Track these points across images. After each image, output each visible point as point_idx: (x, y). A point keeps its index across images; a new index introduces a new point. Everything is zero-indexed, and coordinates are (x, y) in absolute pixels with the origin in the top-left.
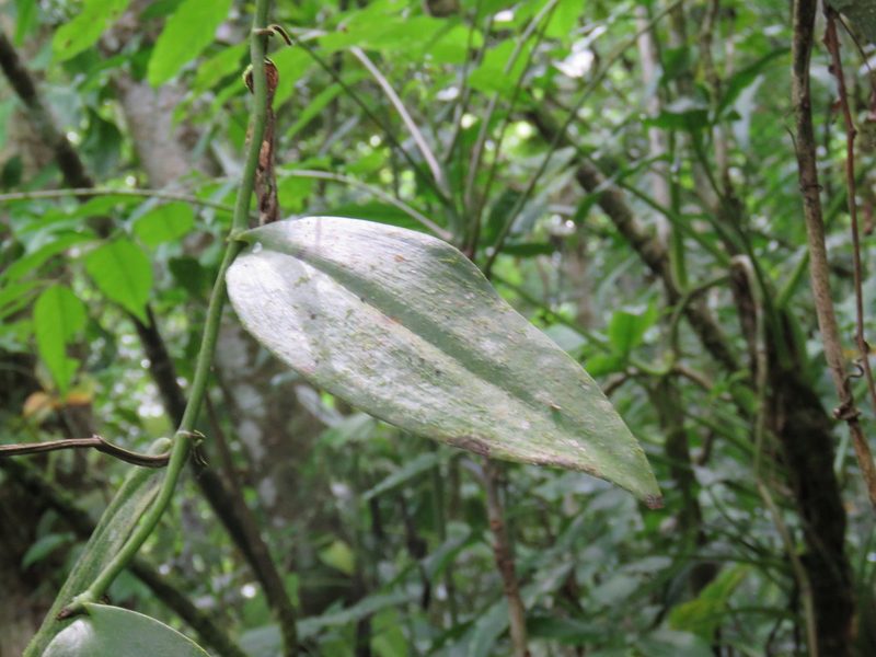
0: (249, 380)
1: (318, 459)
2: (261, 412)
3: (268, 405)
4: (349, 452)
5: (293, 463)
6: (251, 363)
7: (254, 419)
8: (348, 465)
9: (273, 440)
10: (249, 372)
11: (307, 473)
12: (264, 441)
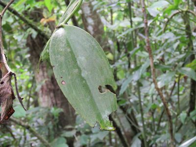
0: (90, 17)
1: (105, 34)
2: (93, 24)
3: (95, 22)
4: (113, 32)
5: (100, 35)
6: (91, 13)
7: (91, 25)
8: (112, 35)
9: (96, 30)
10: (90, 15)
11: (103, 37)
12: (93, 30)
